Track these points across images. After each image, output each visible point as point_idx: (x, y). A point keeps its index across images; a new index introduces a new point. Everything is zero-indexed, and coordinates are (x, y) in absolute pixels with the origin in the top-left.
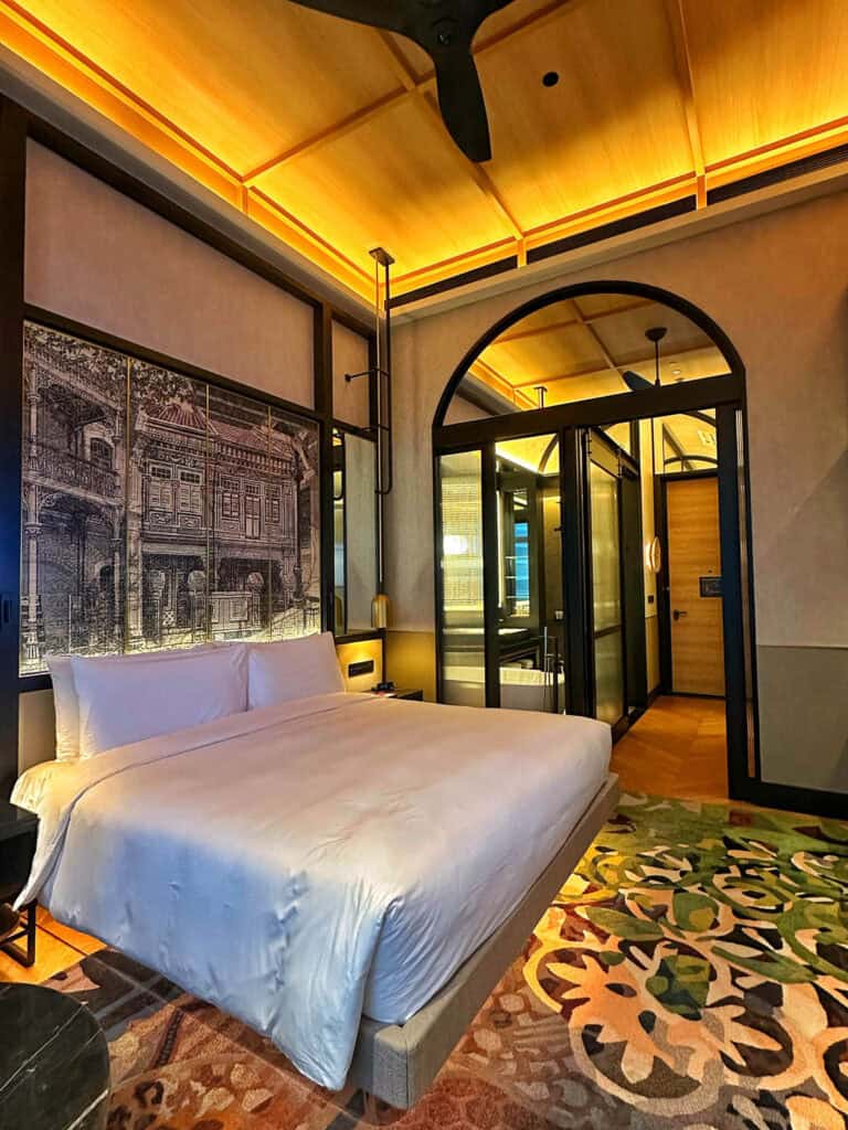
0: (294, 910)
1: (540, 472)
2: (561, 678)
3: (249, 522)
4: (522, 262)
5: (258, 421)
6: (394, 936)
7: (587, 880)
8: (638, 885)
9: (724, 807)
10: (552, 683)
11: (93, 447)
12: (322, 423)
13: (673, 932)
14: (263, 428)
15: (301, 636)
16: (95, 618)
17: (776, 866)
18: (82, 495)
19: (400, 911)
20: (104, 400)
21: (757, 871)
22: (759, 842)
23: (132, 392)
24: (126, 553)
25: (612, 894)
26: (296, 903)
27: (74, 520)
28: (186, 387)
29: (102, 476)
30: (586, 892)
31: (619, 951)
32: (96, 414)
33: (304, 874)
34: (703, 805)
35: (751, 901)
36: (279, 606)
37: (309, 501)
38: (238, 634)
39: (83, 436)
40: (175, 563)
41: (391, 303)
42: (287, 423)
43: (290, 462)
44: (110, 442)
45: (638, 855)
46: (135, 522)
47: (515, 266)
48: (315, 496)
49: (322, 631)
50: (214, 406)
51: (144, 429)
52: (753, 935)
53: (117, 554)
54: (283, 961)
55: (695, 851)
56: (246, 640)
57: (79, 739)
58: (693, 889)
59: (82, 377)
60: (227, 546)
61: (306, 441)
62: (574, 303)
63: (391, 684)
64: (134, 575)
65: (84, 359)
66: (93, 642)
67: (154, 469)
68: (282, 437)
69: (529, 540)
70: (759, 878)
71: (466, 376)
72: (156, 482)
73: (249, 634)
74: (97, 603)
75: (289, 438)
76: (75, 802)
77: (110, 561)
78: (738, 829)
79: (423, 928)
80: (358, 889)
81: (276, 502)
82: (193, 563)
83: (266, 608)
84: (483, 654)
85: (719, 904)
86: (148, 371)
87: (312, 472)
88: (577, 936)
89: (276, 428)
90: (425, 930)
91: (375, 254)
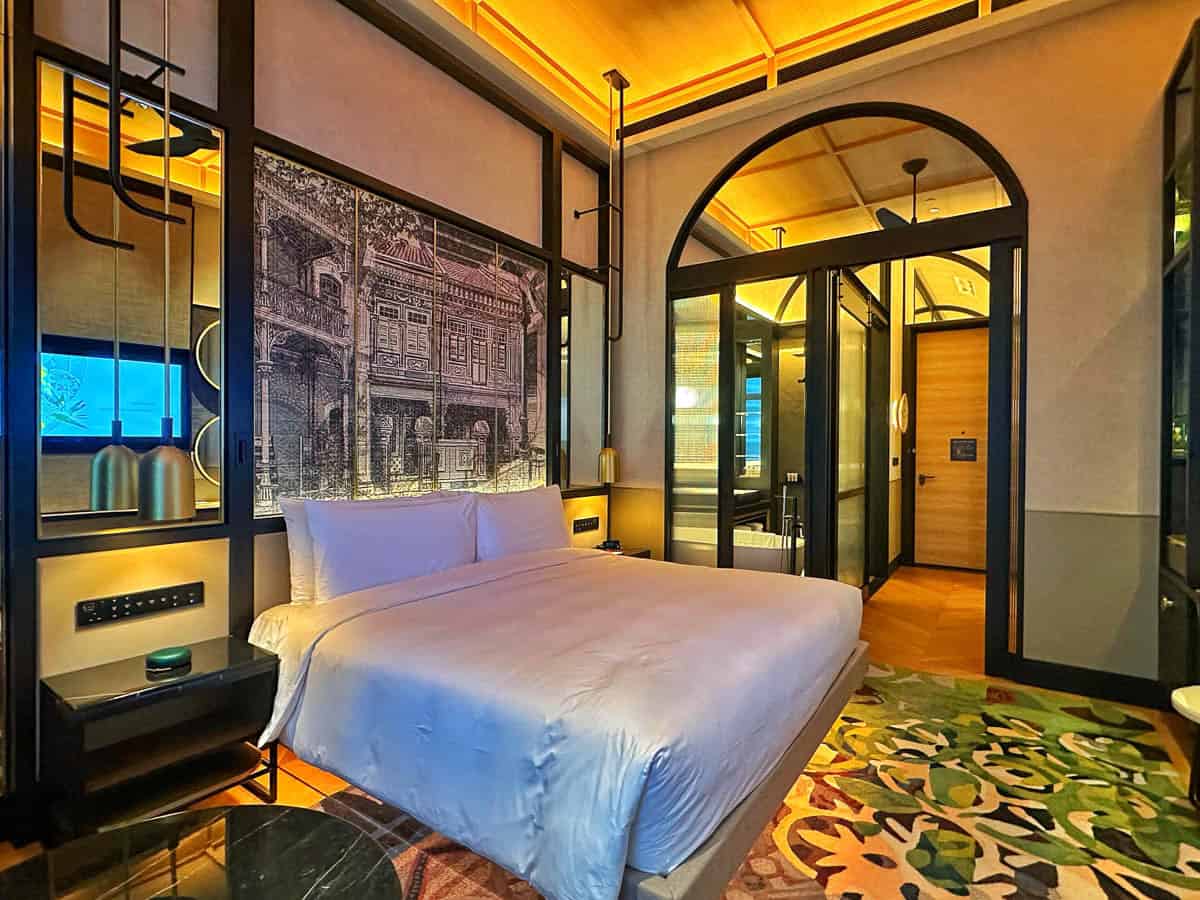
0: (552, 758)
1: (778, 322)
2: (800, 542)
3: (476, 366)
4: (772, 83)
5: (487, 259)
6: (659, 787)
7: (835, 749)
8: (890, 757)
9: (980, 683)
10: (790, 546)
11: (322, 285)
12: (550, 262)
13: (933, 806)
14: (490, 266)
15: (526, 488)
16: (324, 462)
17: (1042, 746)
18: (312, 333)
19: (665, 762)
20: (332, 233)
21: (1021, 750)
22: (1022, 721)
23: (360, 225)
24: (354, 395)
25: (863, 765)
26: (553, 750)
27: (304, 359)
28: (414, 221)
29: (330, 315)
30: (835, 761)
31: (874, 823)
32: (324, 248)
33: (560, 722)
34: (956, 680)
35: (1017, 780)
36: (505, 457)
37: (536, 347)
38: (465, 484)
39: (312, 272)
40: (403, 408)
41: (624, 132)
42: (515, 262)
43: (518, 305)
44: (338, 278)
45: (888, 728)
46: (363, 363)
47: (764, 88)
48: (542, 340)
49: (547, 485)
50: (442, 242)
51: (372, 265)
52: (1022, 814)
53: (346, 397)
54: (540, 807)
55: (950, 726)
56: (471, 490)
57: (314, 583)
58: (952, 765)
59: (311, 209)
60: (453, 391)
61: (534, 283)
62: (825, 131)
63: (617, 542)
64: (363, 418)
65: (314, 189)
66: (324, 485)
67: (381, 308)
68: (510, 277)
69: (763, 397)
70: (1023, 757)
71: (702, 216)
72: (384, 321)
73: (475, 484)
74: (327, 446)
75: (517, 278)
76: (315, 644)
77: (339, 403)
78: (997, 706)
79: (688, 781)
80: (619, 738)
81: (503, 347)
82: (421, 408)
83: (493, 459)
84: (716, 514)
85: (982, 781)
86: (375, 203)
87: (539, 316)
88: (828, 805)
89: (503, 268)
90: (690, 783)
91: (608, 76)
